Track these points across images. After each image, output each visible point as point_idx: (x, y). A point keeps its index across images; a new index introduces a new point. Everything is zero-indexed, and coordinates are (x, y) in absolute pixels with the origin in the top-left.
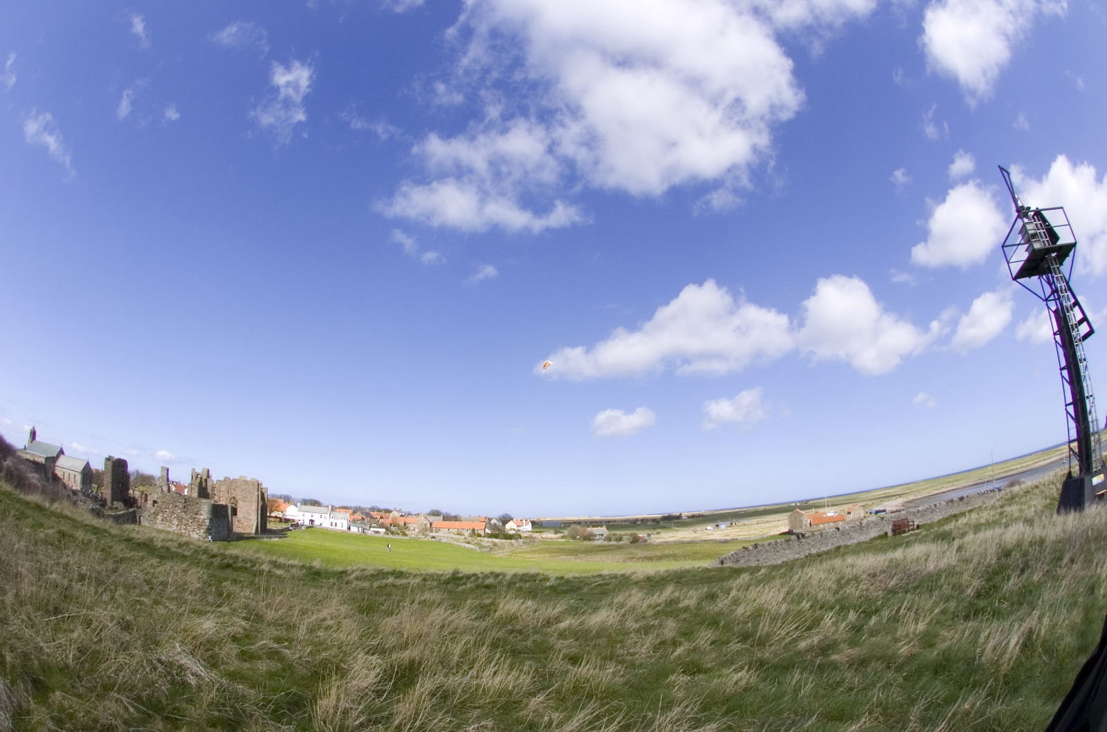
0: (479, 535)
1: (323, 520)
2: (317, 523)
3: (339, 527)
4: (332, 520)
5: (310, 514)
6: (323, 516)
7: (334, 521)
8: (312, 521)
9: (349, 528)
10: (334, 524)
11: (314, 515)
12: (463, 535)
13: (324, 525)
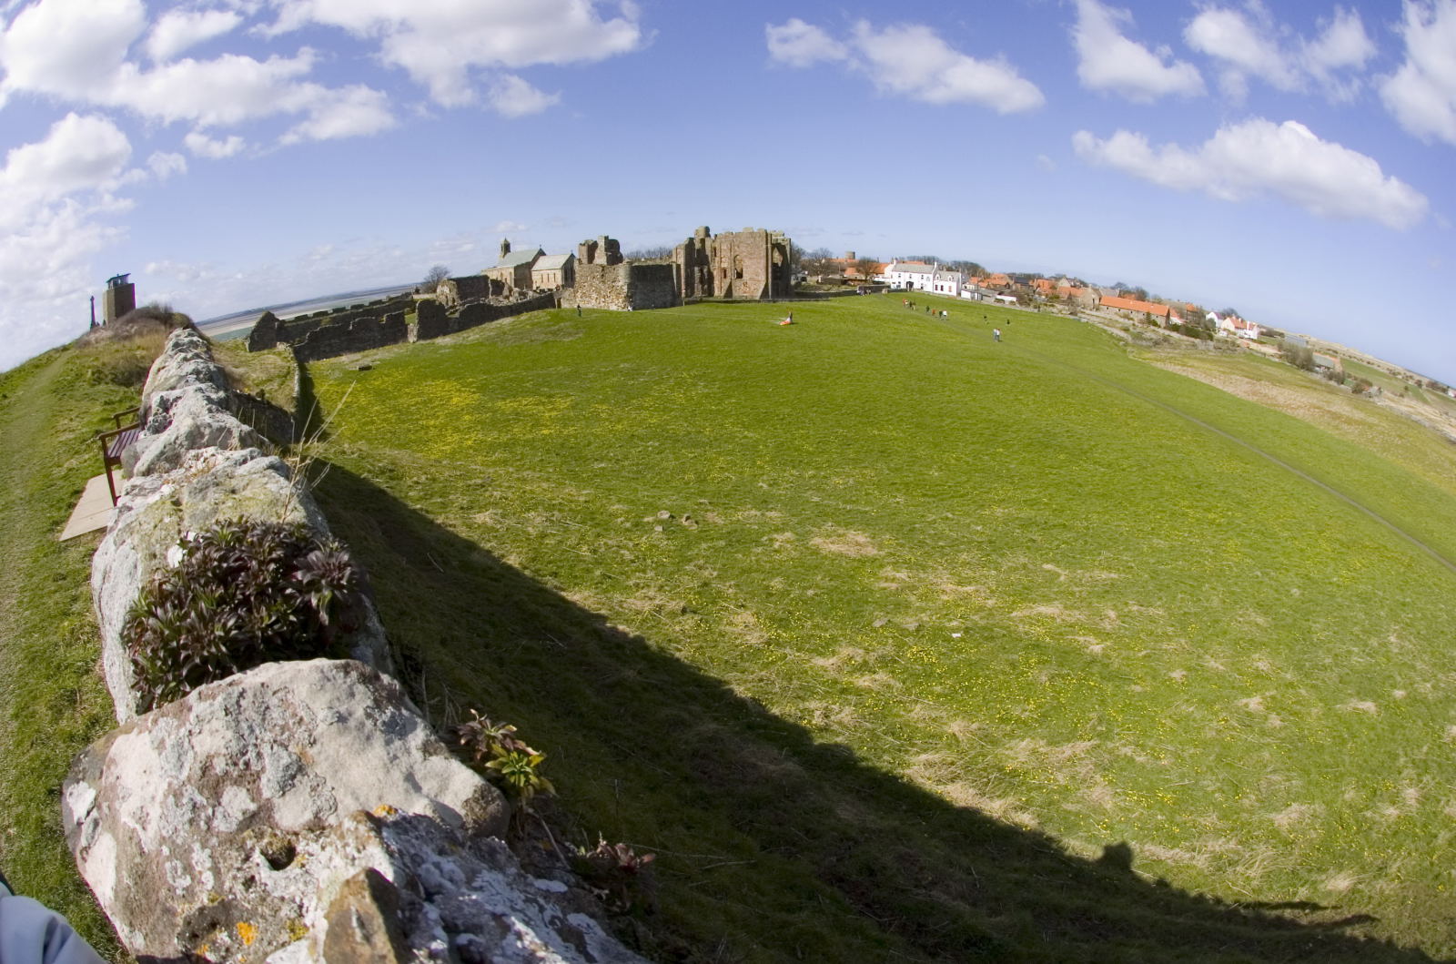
0: (1155, 324)
1: (925, 282)
2: (917, 286)
3: (946, 291)
4: (937, 282)
5: (908, 274)
6: (925, 276)
7: (939, 284)
8: (911, 284)
9: (959, 294)
10: (939, 288)
11: (913, 275)
12: (1132, 319)
13: (925, 289)
